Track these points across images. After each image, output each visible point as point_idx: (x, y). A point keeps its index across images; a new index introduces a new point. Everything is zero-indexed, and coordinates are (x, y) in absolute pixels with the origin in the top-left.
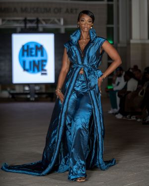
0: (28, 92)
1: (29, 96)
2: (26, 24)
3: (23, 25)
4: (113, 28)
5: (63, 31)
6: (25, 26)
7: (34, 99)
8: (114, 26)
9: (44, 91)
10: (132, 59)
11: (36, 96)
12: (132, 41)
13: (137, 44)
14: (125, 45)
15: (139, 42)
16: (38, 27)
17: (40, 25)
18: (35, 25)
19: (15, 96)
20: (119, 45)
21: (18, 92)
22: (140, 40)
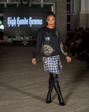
0: (23, 40)
1: (23, 43)
3: (20, 3)
4: (70, 4)
5: (42, 6)
6: (22, 3)
7: (26, 44)
8: (71, 3)
9: (31, 40)
10: (81, 22)
11: (27, 43)
12: (81, 13)
13: (84, 14)
14: (76, 14)
15: (85, 13)
16: (28, 4)
18: (27, 3)
19: (16, 42)
20: (73, 14)
21: (17, 40)
22: (85, 12)
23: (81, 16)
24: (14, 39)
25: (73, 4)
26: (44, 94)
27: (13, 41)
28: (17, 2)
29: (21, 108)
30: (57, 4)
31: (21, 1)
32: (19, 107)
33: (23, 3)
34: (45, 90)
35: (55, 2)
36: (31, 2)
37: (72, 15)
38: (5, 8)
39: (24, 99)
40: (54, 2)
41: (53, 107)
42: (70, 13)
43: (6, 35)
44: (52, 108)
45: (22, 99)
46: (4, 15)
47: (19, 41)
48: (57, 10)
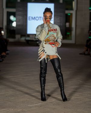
1: (38, 42)
19: (30, 42)
21: (32, 39)
24: (28, 39)
27: (26, 40)
38: (19, 2)
43: (18, 34)
46: (16, 10)
47: (33, 41)
48: (78, 6)
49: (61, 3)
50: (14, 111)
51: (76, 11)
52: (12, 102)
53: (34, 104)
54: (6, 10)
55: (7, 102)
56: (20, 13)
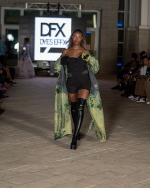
0: (48, 68)
1: (49, 72)
2: (48, 8)
3: (46, 9)
4: (123, 13)
5: (80, 16)
6: (48, 11)
7: (53, 74)
10: (140, 43)
12: (140, 27)
13: (145, 30)
14: (134, 29)
15: (147, 28)
17: (60, 10)
18: (57, 10)
19: (37, 71)
20: (128, 29)
21: (39, 67)
22: (148, 26)
23: (140, 32)
25: (128, 14)
26: (89, 155)
28: (40, 8)
29: (56, 176)
30: (103, 12)
31: (47, 7)
32: (53, 175)
33: (50, 10)
34: (90, 150)
35: (100, 9)
36: (63, 8)
37: (126, 31)
39: (60, 163)
40: (98, 10)
41: (105, 176)
42: (123, 27)
44: (104, 178)
45: (56, 162)
46: (20, 28)
47: (42, 69)
48: (103, 21)
49: (80, 18)
50: (39, 168)
51: (100, 29)
52: (33, 156)
53: (63, 158)
54: (4, 27)
55: (26, 155)
56: (25, 31)
